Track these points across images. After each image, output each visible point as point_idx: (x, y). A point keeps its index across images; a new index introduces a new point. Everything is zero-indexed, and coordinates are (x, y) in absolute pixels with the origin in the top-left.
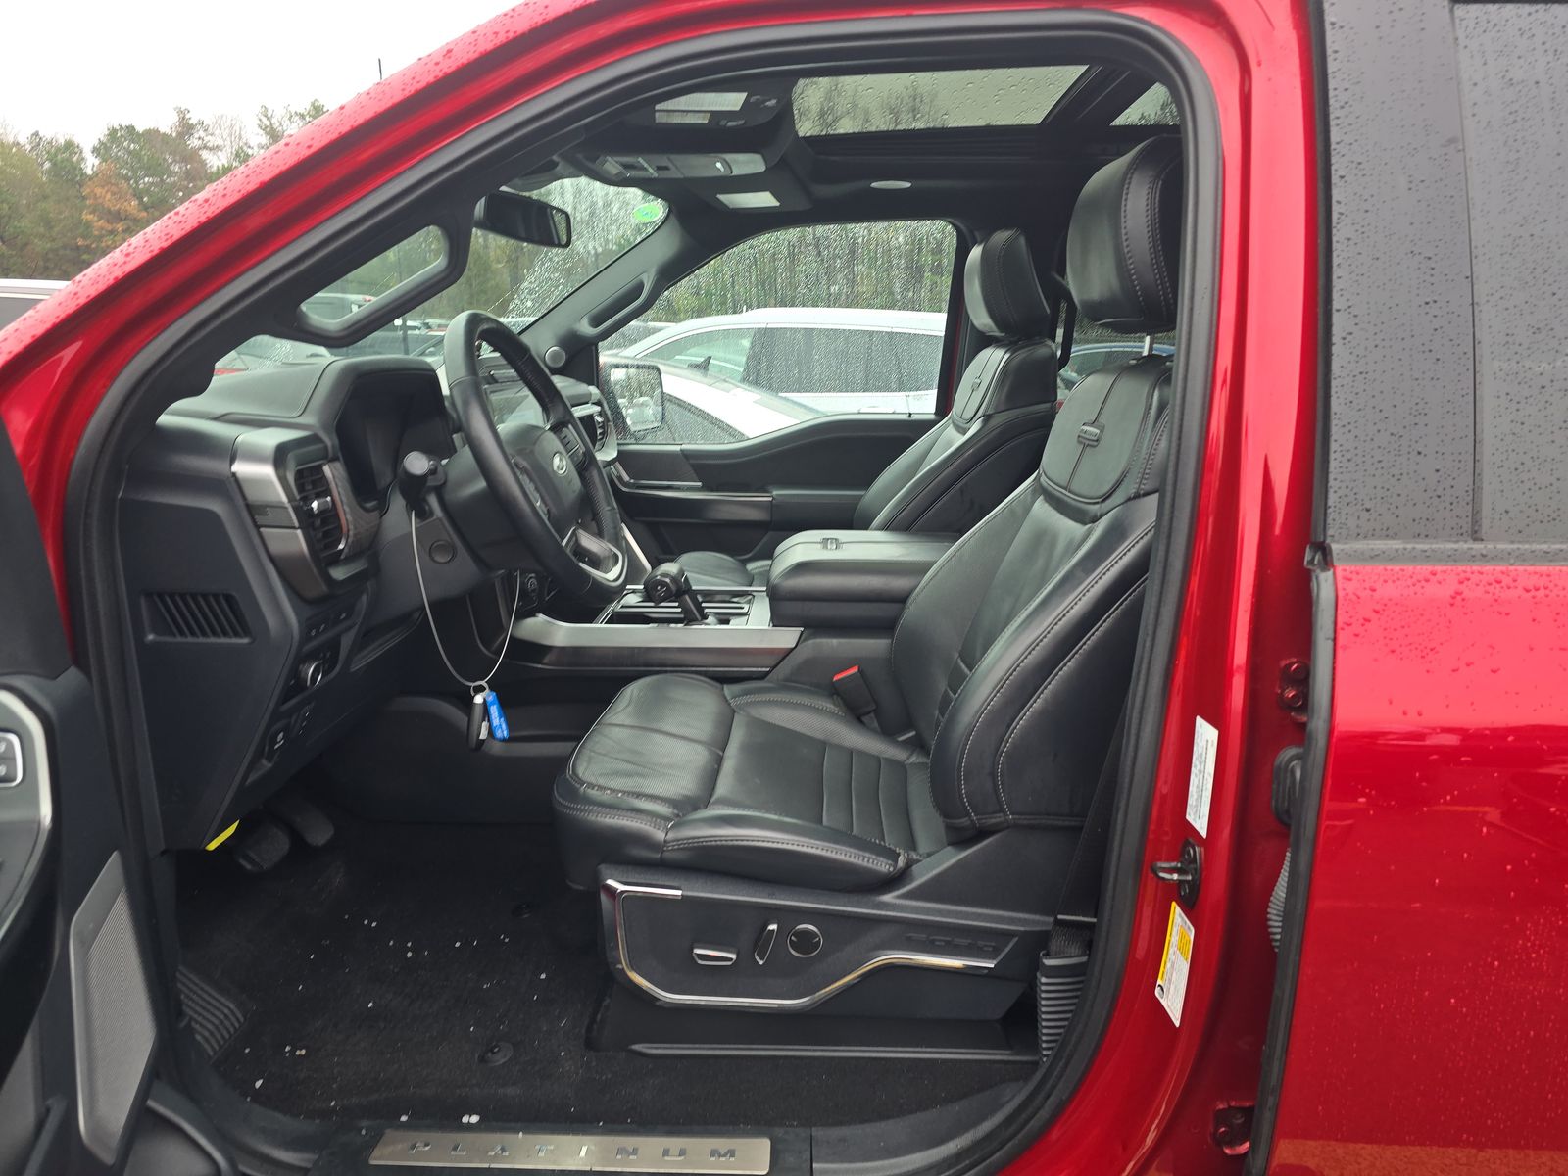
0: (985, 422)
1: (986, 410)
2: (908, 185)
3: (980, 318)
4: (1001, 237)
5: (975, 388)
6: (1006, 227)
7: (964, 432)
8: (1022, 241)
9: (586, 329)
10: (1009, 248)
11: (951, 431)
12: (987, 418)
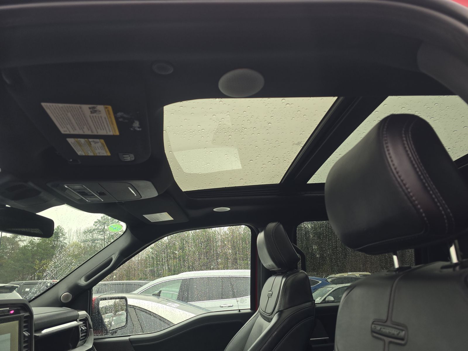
0: (280, 316)
1: (279, 308)
2: (229, 209)
3: (267, 262)
4: (271, 226)
5: (270, 296)
6: (273, 222)
7: (269, 320)
8: (281, 226)
9: (83, 282)
10: (276, 229)
11: (260, 320)
12: (280, 312)
